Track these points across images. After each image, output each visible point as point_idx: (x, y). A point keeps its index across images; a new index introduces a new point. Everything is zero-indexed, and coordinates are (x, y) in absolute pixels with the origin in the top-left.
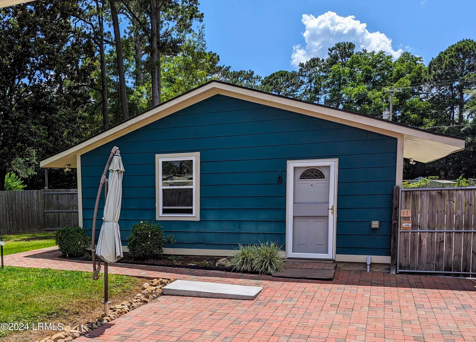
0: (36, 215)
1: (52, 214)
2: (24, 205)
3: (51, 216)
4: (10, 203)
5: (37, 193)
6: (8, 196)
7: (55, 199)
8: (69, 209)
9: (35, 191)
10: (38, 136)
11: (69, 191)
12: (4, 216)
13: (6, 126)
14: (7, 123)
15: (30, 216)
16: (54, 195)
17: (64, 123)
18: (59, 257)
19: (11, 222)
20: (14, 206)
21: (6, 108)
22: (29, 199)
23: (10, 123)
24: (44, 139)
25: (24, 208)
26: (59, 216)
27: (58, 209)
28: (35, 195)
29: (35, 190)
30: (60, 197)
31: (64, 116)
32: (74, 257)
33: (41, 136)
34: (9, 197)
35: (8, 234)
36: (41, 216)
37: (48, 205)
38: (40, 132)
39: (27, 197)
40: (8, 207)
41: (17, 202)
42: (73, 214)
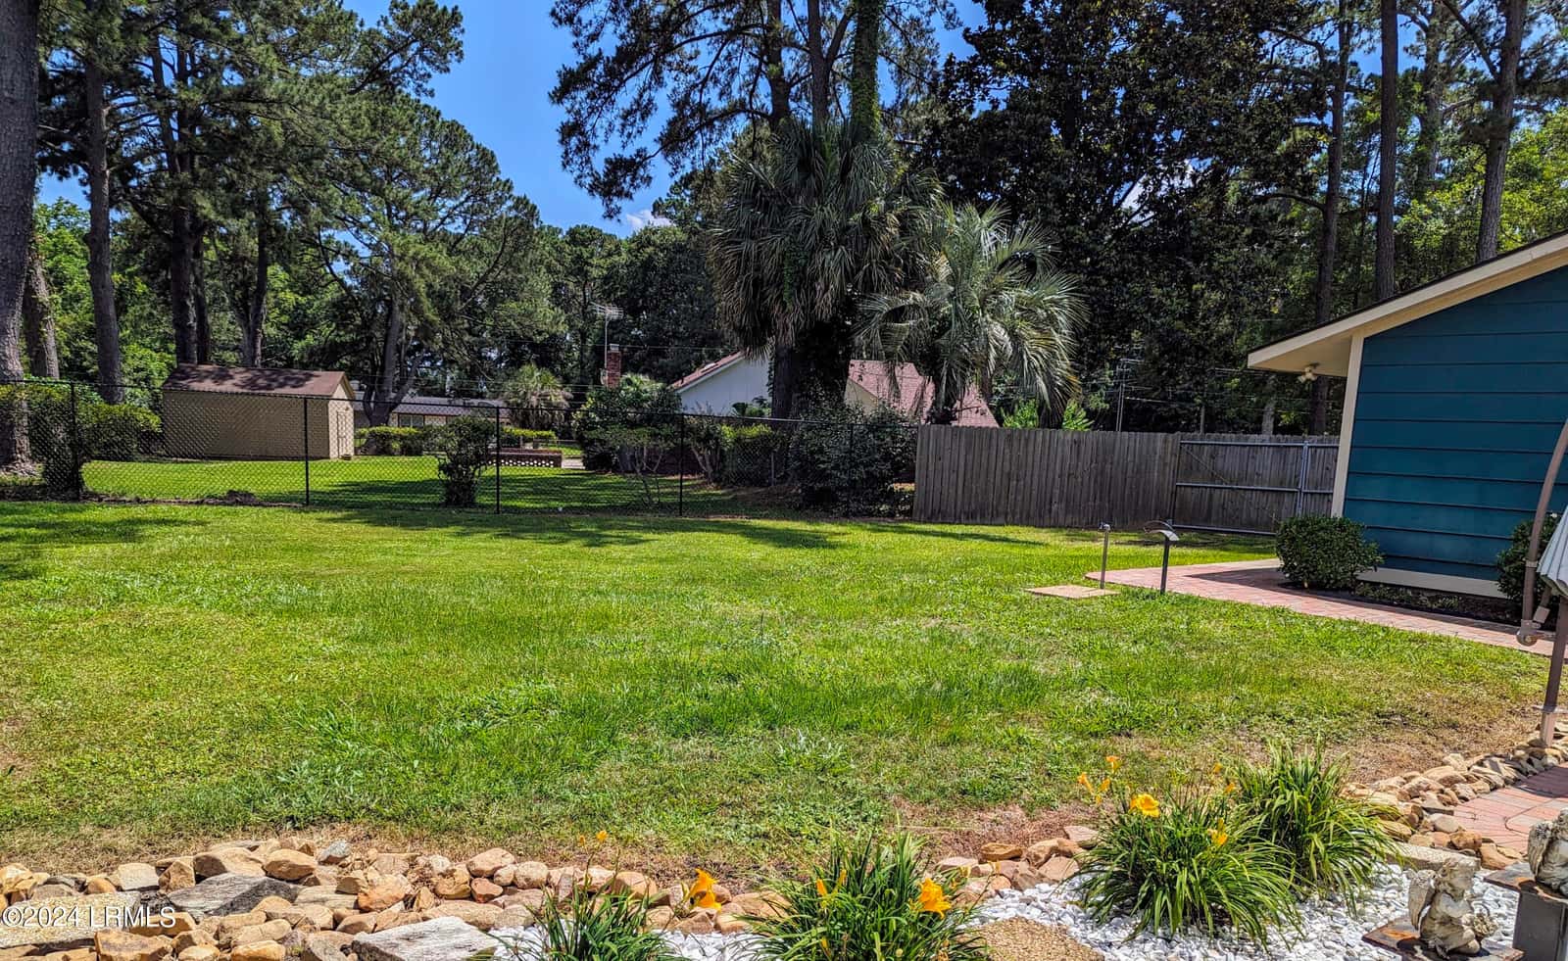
0: (1155, 492)
1: (1195, 490)
2: (1130, 466)
3: (1191, 496)
4: (1100, 458)
5: (1165, 441)
6: (1097, 443)
7: (1205, 457)
8: (1240, 481)
9: (1161, 436)
10: (1165, 311)
11: (1247, 439)
12: (1085, 490)
13: (1093, 288)
14: (1096, 283)
15: (1141, 493)
16: (1206, 447)
17: (1232, 281)
18: (1279, 585)
19: (1098, 502)
20: (1108, 466)
21: (1099, 248)
22: (1144, 453)
23: (1104, 282)
24: (1179, 319)
25: (1129, 473)
26: (1211, 495)
27: (1213, 480)
28: (1159, 444)
29: (1159, 434)
30: (1221, 452)
31: (1232, 266)
32: (1326, 590)
33: (1173, 312)
34: (1100, 445)
35: (1087, 529)
36: (1166, 497)
37: (1189, 469)
38: (1172, 301)
39: (1141, 449)
40: (1096, 469)
41: (1116, 458)
42: (1248, 493)
